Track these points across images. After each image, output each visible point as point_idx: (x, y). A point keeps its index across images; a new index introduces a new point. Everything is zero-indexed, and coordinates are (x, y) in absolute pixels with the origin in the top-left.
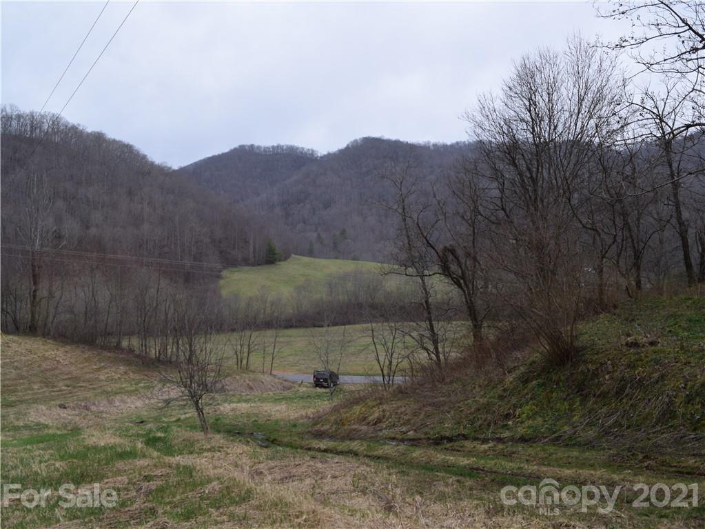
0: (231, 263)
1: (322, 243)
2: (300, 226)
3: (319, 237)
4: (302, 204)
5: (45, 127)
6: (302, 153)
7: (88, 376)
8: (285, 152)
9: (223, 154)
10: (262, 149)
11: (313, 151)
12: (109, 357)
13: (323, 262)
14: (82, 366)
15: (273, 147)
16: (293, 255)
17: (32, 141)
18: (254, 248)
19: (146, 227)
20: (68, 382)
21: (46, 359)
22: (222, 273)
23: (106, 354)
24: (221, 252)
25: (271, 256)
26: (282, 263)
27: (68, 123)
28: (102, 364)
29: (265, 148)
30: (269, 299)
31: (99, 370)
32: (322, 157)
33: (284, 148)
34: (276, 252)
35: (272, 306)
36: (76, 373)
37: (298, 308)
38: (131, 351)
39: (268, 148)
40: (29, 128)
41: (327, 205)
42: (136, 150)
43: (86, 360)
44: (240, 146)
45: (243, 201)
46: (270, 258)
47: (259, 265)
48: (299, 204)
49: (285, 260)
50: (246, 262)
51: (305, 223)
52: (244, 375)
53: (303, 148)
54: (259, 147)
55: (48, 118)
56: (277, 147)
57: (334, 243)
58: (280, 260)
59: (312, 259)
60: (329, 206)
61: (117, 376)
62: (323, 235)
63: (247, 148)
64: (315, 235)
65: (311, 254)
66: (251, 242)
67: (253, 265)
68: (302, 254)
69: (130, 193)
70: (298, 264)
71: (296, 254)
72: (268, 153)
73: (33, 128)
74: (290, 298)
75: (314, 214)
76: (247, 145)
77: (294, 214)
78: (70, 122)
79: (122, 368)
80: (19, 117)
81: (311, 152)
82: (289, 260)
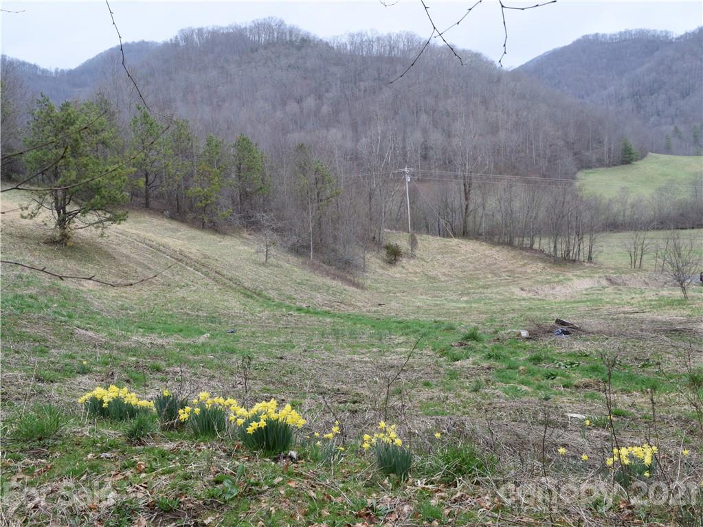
0: (585, 165)
1: (680, 137)
2: (653, 119)
3: (676, 130)
4: (656, 95)
5: (401, 46)
6: (654, 36)
7: (520, 270)
8: (633, 37)
9: (565, 47)
10: (608, 37)
11: (667, 32)
12: (529, 256)
13: (685, 159)
14: (512, 262)
15: (621, 34)
16: (650, 153)
17: (391, 60)
18: (610, 149)
19: (502, 134)
20: (507, 273)
21: (487, 256)
22: (577, 175)
23: (524, 253)
24: (575, 154)
25: (627, 156)
26: (639, 163)
27: (421, 39)
28: (525, 261)
29: (611, 35)
30: (630, 201)
31: (524, 265)
32: (678, 39)
33: (633, 33)
34: (633, 151)
35: (632, 207)
36: (510, 267)
37: (660, 210)
38: (542, 251)
39: (615, 35)
40: (388, 48)
41: (685, 94)
42: (484, 57)
43: (514, 257)
44: (583, 37)
45: (589, 96)
46: (626, 158)
47: (614, 165)
48: (652, 95)
49: (642, 159)
50: (601, 163)
51: (658, 115)
52: (640, 273)
53: (655, 30)
54: (604, 35)
55: (403, 38)
56: (625, 32)
57: (695, 136)
58: (636, 160)
59: (672, 157)
60: (687, 95)
61: (539, 271)
62: (682, 128)
63: (591, 38)
64: (672, 128)
65: (668, 150)
66: (605, 142)
67: (608, 166)
68: (657, 151)
69: (485, 102)
70: (656, 163)
71: (652, 152)
72: (614, 41)
73: (392, 48)
74: (651, 200)
75: (670, 105)
76: (590, 35)
77: (646, 106)
78: (422, 37)
79: (541, 265)
80: (378, 39)
81: (664, 34)
82: (645, 159)
